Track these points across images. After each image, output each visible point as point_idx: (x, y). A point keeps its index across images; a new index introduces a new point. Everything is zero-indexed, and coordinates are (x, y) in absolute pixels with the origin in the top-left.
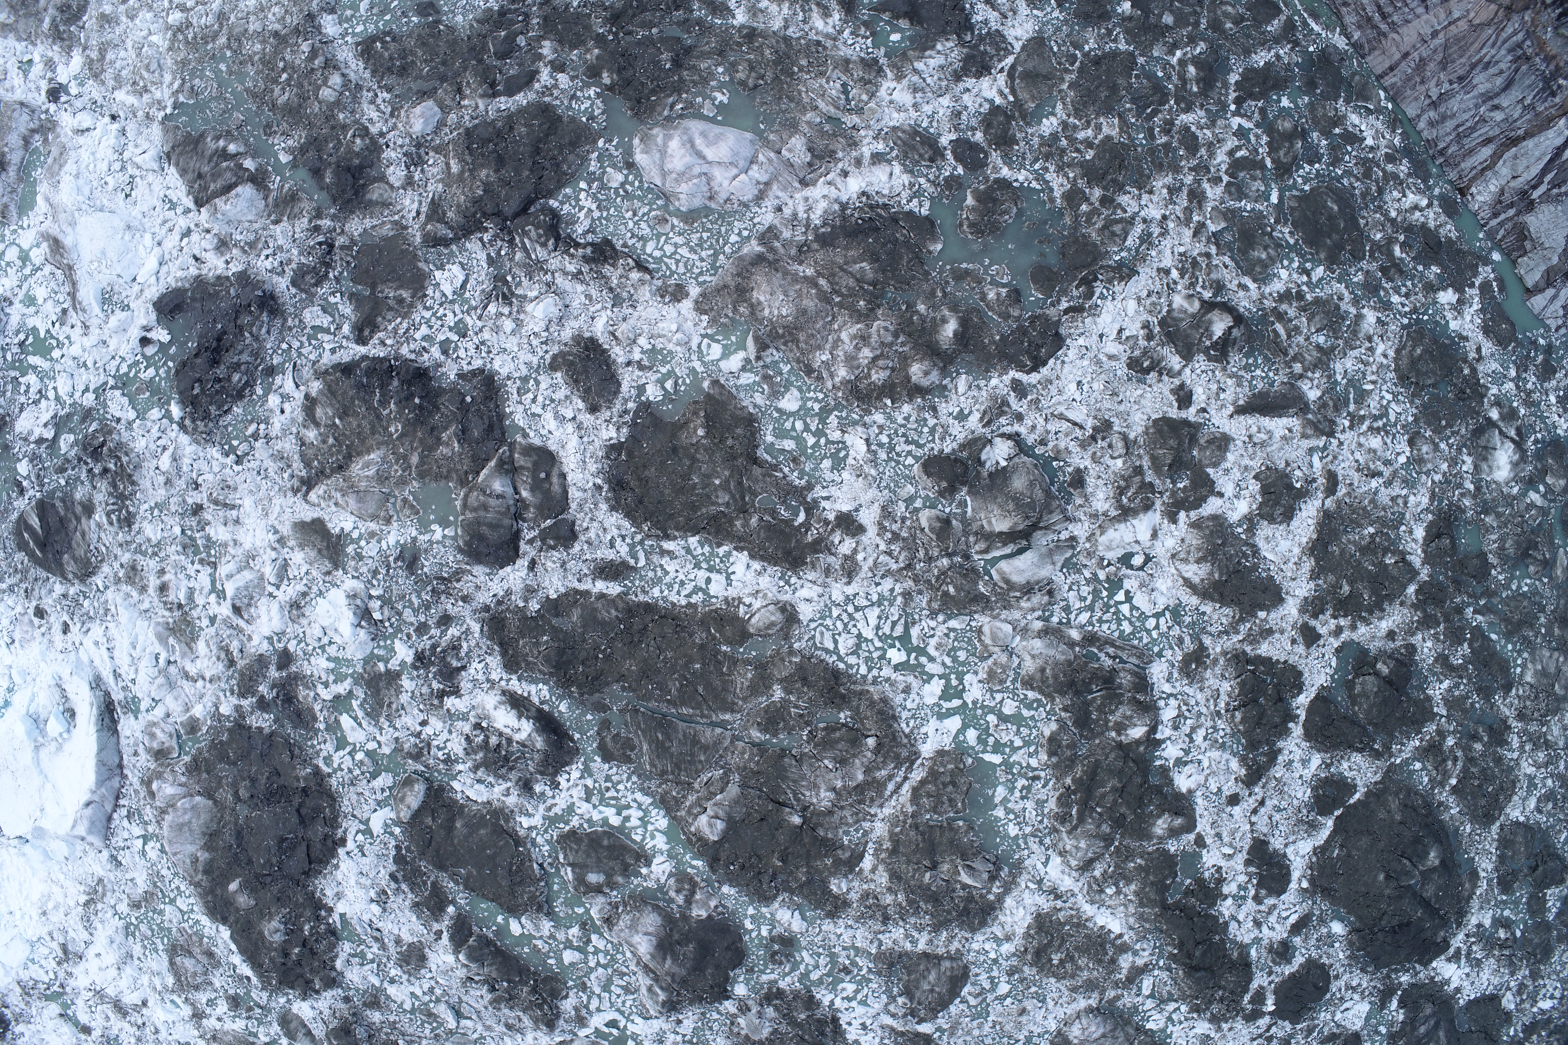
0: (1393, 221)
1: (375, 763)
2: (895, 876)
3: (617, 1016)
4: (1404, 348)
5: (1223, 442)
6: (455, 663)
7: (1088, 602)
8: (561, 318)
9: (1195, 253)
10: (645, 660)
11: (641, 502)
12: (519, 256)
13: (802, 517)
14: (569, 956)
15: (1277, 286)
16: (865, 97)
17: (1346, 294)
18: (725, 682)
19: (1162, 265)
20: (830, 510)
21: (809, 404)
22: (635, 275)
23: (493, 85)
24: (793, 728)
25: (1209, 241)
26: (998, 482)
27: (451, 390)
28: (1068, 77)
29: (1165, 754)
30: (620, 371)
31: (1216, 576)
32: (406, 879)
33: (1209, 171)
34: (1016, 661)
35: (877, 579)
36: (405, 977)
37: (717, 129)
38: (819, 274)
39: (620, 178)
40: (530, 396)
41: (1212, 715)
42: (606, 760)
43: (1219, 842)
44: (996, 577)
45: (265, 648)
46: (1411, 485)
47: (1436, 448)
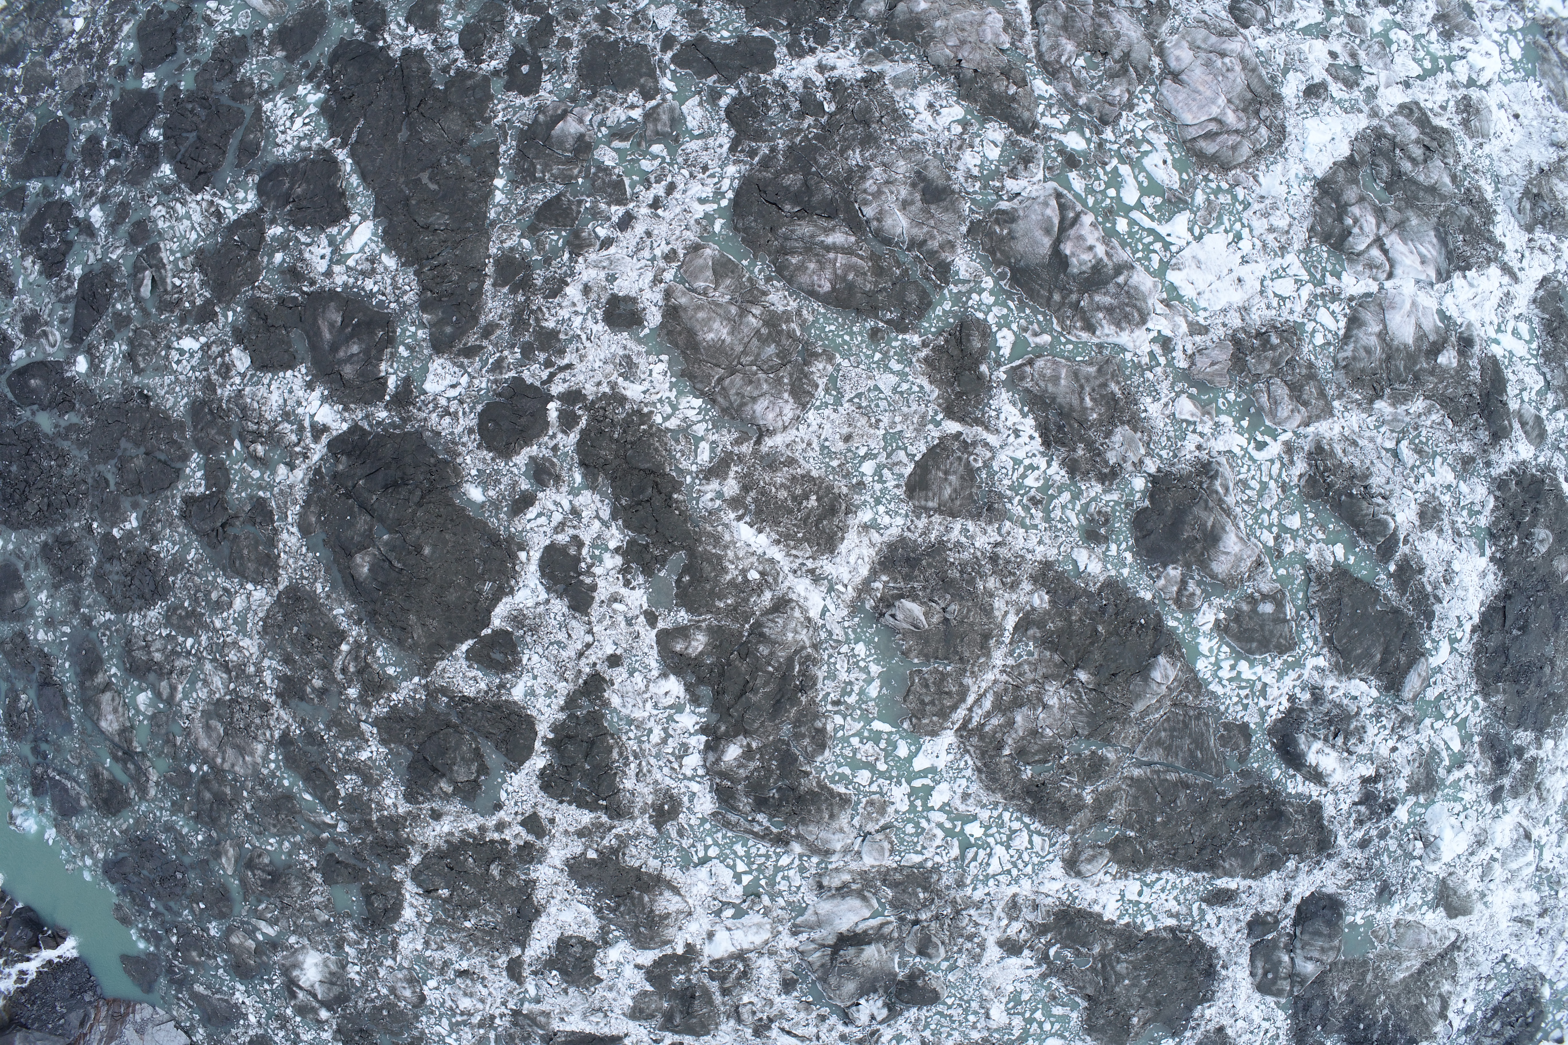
1: (1437, 708)
2: (988, 611)
3: (1257, 455)
5: (637, 1013)
6: (1362, 809)
7: (780, 874)
10: (1204, 822)
11: (1193, 961)
13: (1052, 952)
14: (1294, 522)
18: (1136, 804)
20: (1027, 958)
24: (1076, 761)
26: (868, 985)
29: (696, 718)
31: (646, 899)
32: (1427, 597)
34: (856, 821)
35: (988, 899)
36: (1438, 494)
40: (1270, 1034)
41: (644, 756)
42: (1246, 726)
43: (630, 615)
44: (874, 902)
45: (1510, 804)
46: (419, 958)
47: (393, 990)
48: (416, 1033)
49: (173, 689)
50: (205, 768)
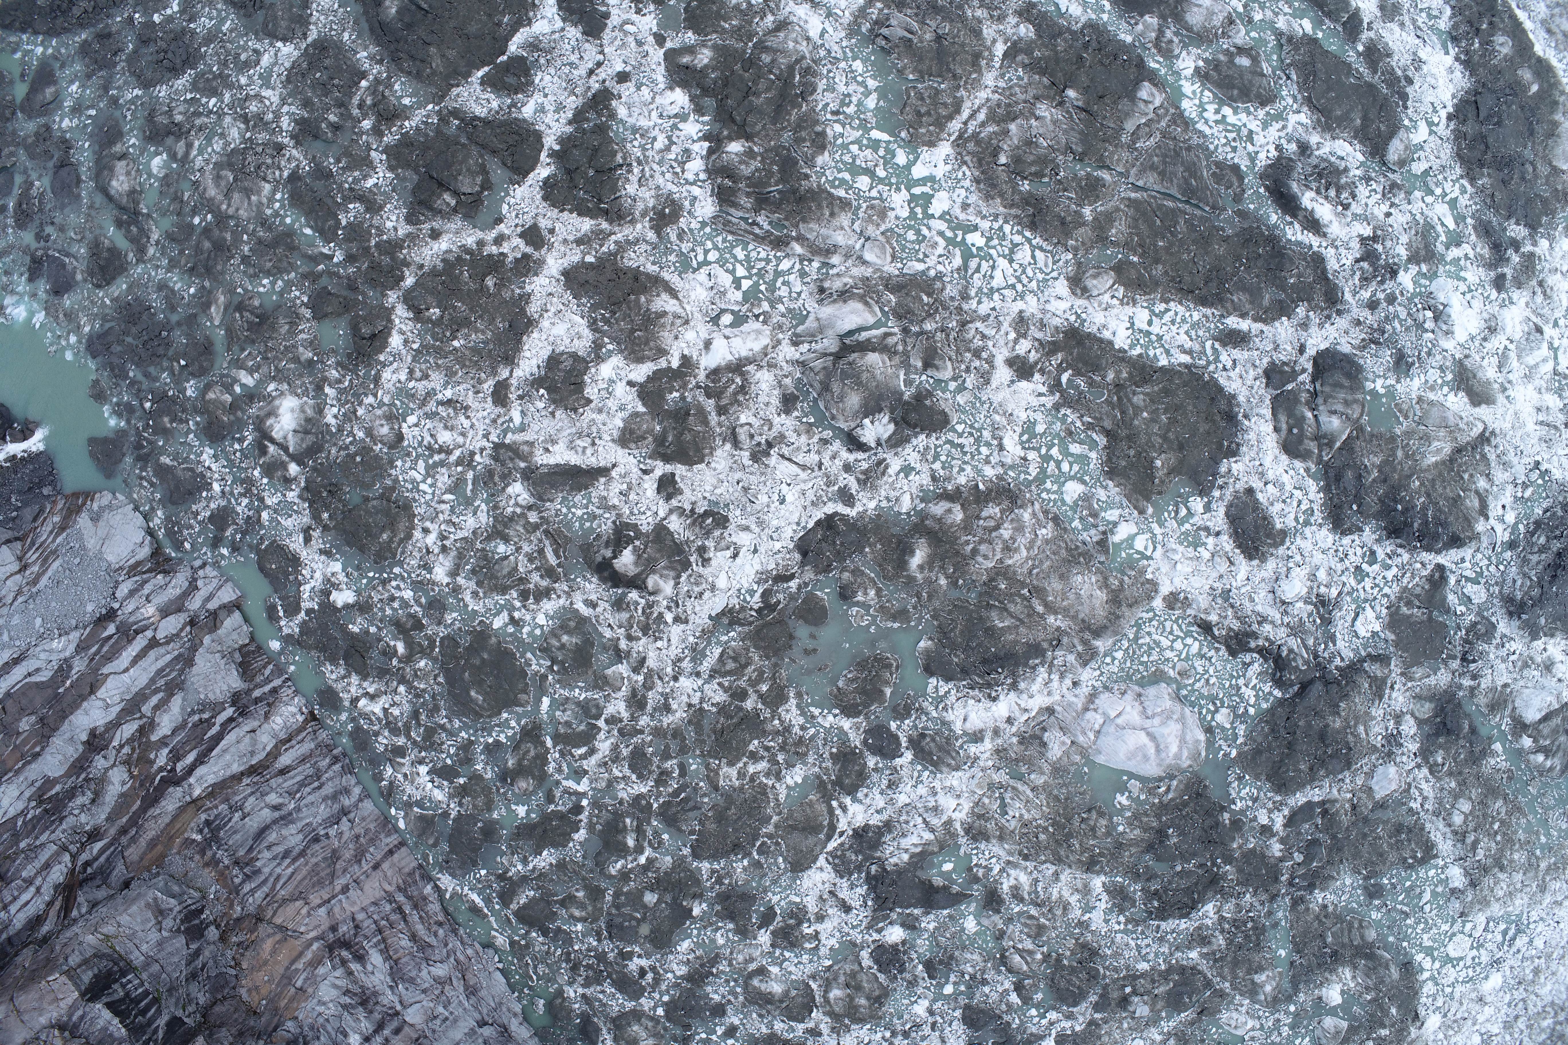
0: (402, 681)
2: (976, 34)
4: (401, 541)
5: (626, 439)
6: (1365, 265)
7: (781, 280)
8: (1277, 579)
9: (644, 640)
10: (1207, 253)
11: (1213, 399)
12: (1311, 642)
13: (1065, 378)
15: (550, 606)
16: (986, 801)
17: (468, 598)
18: (1136, 227)
19: (682, 626)
20: (1038, 383)
21: (1055, 487)
22: (1213, 618)
23: (1325, 813)
24: (1073, 179)
25: (628, 653)
26: (872, 403)
27: (1368, 517)
28: (770, 829)
29: (699, 126)
30: (1226, 527)
31: (643, 299)
32: (1399, 80)
33: (620, 731)
34: (857, 226)
35: (994, 314)
37: (1131, 766)
38: (1042, 616)
39: (1219, 718)
40: (1303, 507)
41: (647, 162)
42: (1236, 168)
43: (639, 37)
44: (877, 309)
45: (1516, 295)
46: (403, 392)
47: (369, 432)
48: (389, 482)
49: (189, 146)
50: (209, 216)
